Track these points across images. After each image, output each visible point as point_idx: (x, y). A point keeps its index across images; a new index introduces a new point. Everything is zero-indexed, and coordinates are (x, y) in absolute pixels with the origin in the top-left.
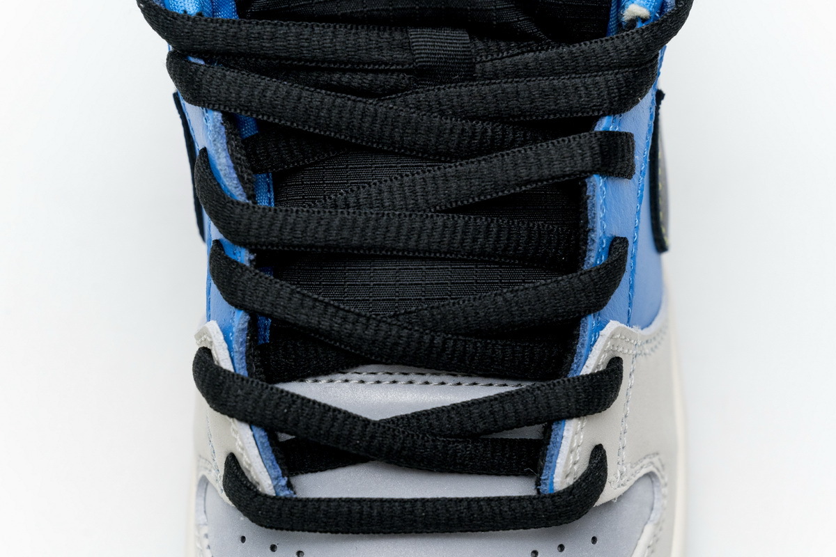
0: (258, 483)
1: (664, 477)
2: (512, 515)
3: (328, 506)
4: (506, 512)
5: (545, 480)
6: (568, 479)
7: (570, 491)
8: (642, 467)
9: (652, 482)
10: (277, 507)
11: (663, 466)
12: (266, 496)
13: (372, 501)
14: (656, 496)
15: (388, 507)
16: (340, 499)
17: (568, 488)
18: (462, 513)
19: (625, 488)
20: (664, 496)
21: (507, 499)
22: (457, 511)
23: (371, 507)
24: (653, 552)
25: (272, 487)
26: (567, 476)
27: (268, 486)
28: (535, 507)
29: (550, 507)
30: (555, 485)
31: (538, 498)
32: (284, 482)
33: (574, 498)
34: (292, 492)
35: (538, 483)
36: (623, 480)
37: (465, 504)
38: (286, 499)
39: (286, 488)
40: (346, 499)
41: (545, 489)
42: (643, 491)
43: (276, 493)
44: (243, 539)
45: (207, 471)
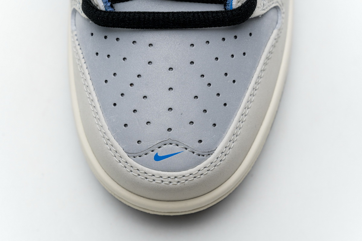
0: (98, 5)
1: (283, 9)
2: (213, 19)
3: (129, 15)
4: (211, 18)
5: (228, 3)
6: (239, 3)
7: (239, 9)
8: (273, 3)
9: (278, 11)
10: (106, 15)
11: (283, 4)
12: (101, 11)
13: (149, 13)
14: (279, 18)
15: (157, 16)
16: (135, 12)
17: (239, 7)
18: (191, 18)
19: (265, 12)
20: (283, 18)
21: (211, 12)
22: (188, 17)
23: (149, 16)
24: (277, 42)
25: (104, 7)
26: (238, 2)
27: (102, 6)
28: (224, 16)
29: (231, 16)
30: (233, 6)
31: (225, 11)
32: (109, 4)
33: (242, 12)
34: (113, 9)
35: (225, 6)
36: (264, 7)
37: (192, 14)
38: (110, 12)
39: (110, 7)
40: (138, 12)
41: (228, 8)
42: (273, 14)
43: (106, 9)
44: (92, 34)
45: (75, 5)
